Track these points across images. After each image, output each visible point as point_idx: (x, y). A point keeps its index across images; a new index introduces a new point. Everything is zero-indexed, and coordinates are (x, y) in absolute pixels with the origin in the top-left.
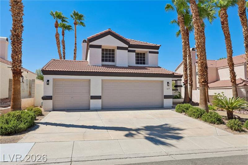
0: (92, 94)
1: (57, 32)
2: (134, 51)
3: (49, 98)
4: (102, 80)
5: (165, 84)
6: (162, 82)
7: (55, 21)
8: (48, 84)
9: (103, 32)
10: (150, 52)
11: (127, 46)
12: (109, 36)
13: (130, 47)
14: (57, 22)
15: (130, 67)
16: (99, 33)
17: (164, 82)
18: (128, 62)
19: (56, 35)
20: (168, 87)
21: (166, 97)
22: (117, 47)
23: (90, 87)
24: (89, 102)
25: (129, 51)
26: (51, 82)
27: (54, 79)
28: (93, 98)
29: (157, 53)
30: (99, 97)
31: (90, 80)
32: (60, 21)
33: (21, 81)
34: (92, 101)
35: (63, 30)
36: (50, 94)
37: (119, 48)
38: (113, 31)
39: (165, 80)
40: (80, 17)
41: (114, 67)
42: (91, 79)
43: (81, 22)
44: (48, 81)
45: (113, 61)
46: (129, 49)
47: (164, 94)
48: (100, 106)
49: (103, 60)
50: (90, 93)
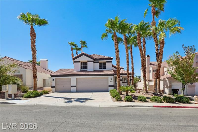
0: (72, 85)
1: (72, 53)
2: (98, 62)
3: (54, 87)
4: (77, 78)
5: (109, 79)
6: (108, 78)
7: (71, 47)
10: (107, 62)
11: (93, 60)
12: (83, 56)
13: (95, 60)
14: (72, 47)
15: (95, 71)
17: (109, 78)
18: (94, 68)
19: (72, 55)
20: (111, 81)
21: (110, 86)
23: (71, 81)
24: (71, 88)
25: (94, 62)
26: (54, 80)
27: (55, 79)
29: (111, 62)
30: (75, 86)
31: (71, 78)
32: (74, 47)
33: (37, 80)
34: (72, 88)
35: (77, 51)
36: (54, 85)
37: (89, 61)
38: (85, 53)
39: (110, 77)
40: (84, 43)
41: (87, 71)
43: (85, 46)
44: (53, 79)
45: (87, 68)
46: (94, 61)
47: (109, 85)
48: (76, 90)
49: (82, 68)
50: (71, 84)
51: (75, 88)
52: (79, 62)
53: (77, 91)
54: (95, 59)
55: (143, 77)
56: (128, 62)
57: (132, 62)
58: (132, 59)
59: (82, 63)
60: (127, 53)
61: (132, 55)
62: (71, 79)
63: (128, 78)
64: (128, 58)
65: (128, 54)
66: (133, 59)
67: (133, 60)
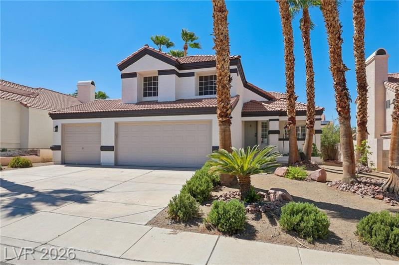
0: (103, 144)
2: (192, 74)
3: (58, 148)
4: (116, 124)
8: (56, 131)
9: (136, 51)
12: (147, 57)
13: (182, 69)
16: (130, 55)
17: (213, 122)
18: (176, 94)
22: (158, 71)
25: (180, 75)
26: (60, 129)
27: (63, 125)
28: (104, 148)
36: (59, 143)
37: (161, 72)
38: (151, 47)
42: (102, 123)
44: (57, 127)
46: (180, 71)
47: (213, 145)
48: (113, 161)
49: (145, 95)
50: (100, 142)
51: (112, 153)
52: (134, 75)
53: (117, 165)
54: (180, 66)
55: (339, 114)
56: (290, 68)
57: (310, 66)
58: (309, 56)
59: (145, 79)
60: (287, 34)
61: (307, 43)
62: (100, 125)
63: (290, 124)
64: (290, 53)
65: (290, 39)
66: (313, 57)
67: (311, 60)
